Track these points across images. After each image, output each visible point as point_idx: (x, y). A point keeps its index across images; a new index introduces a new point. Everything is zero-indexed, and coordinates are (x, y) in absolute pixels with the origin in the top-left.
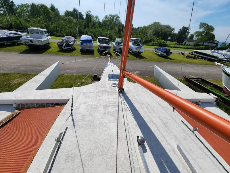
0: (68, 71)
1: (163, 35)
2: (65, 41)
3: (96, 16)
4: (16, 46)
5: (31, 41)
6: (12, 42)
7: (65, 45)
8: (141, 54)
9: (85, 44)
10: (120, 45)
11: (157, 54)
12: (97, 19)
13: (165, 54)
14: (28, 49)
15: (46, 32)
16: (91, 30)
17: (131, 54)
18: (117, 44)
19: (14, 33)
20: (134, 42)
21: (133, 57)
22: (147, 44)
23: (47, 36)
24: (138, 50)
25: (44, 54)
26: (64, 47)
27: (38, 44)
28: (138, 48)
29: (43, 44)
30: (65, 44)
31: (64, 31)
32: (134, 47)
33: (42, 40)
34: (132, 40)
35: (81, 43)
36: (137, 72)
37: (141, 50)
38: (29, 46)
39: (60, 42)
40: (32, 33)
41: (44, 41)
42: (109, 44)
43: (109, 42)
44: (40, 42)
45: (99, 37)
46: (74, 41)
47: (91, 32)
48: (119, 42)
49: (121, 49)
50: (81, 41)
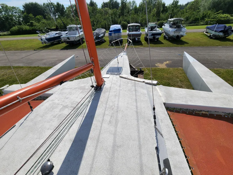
1: (227, 6)
2: (95, 34)
3: (133, 1)
4: (60, 44)
5: (68, 38)
6: (58, 41)
7: (95, 38)
8: (182, 39)
9: (113, 35)
10: (154, 31)
11: (208, 37)
12: (134, 4)
13: (221, 34)
14: (67, 46)
15: (80, 28)
16: (126, 18)
17: (167, 40)
18: (150, 30)
19: (59, 33)
20: (172, 24)
21: (170, 43)
22: (195, 24)
23: (81, 32)
24: (176, 34)
25: (77, 49)
27: (73, 40)
28: (176, 31)
29: (77, 40)
31: (100, 24)
32: (172, 30)
33: (76, 36)
34: (170, 21)
36: (168, 62)
37: (181, 33)
38: (67, 42)
40: (70, 31)
41: (78, 37)
42: (139, 31)
43: (139, 29)
44: (75, 38)
45: (129, 25)
46: (104, 33)
47: (125, 21)
48: (153, 27)
49: (153, 35)
50: (110, 32)
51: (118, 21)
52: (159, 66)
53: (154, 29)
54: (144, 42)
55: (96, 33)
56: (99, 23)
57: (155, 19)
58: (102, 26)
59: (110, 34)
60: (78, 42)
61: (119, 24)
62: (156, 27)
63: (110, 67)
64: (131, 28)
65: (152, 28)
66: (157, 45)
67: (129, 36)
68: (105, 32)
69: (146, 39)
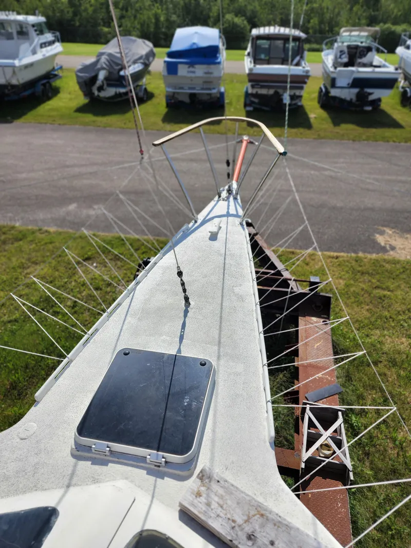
0: (68, 213)
2: (104, 59)
7: (106, 79)
9: (183, 70)
10: (361, 65)
15: (40, 29)
18: (345, 61)
23: (43, 45)
25: (18, 123)
26: (100, 89)
27: (2, 81)
29: (22, 81)
30: (102, 75)
33: (17, 63)
35: (168, 64)
39: (85, 68)
41: (27, 67)
42: (298, 64)
43: (299, 52)
44: (9, 72)
45: (255, 32)
46: (147, 61)
47: (239, 12)
48: (357, 47)
49: (359, 83)
50: (170, 55)
51: (210, 9)
52: (393, 248)
53: (364, 60)
54: (315, 112)
55: (110, 55)
56: (131, 12)
57: (359, 13)
58: (142, 25)
59: (171, 69)
60: (27, 93)
61: (214, 25)
62: (369, 49)
63: (119, 348)
64: (264, 44)
65: (355, 55)
66: (374, 130)
67: (254, 79)
68: (151, 54)
69: (327, 102)
